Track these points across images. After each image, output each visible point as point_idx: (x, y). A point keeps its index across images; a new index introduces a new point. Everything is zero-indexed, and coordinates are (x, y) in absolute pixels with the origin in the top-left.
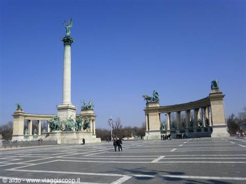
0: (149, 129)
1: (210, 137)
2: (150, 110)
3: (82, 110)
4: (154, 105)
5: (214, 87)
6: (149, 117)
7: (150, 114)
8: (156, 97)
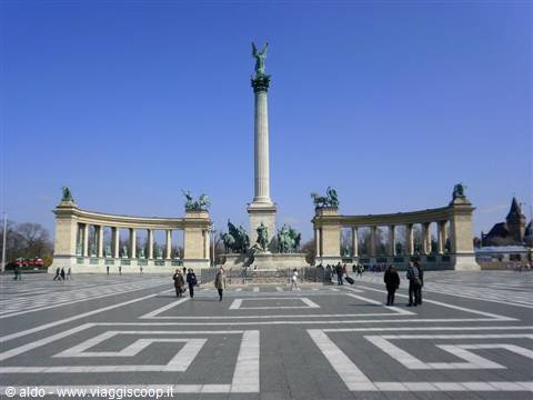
0: (321, 254)
1: (453, 269)
2: (326, 221)
3: (187, 211)
4: (332, 213)
5: (457, 194)
6: (324, 232)
7: (324, 227)
8: (333, 198)
